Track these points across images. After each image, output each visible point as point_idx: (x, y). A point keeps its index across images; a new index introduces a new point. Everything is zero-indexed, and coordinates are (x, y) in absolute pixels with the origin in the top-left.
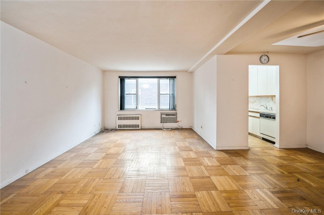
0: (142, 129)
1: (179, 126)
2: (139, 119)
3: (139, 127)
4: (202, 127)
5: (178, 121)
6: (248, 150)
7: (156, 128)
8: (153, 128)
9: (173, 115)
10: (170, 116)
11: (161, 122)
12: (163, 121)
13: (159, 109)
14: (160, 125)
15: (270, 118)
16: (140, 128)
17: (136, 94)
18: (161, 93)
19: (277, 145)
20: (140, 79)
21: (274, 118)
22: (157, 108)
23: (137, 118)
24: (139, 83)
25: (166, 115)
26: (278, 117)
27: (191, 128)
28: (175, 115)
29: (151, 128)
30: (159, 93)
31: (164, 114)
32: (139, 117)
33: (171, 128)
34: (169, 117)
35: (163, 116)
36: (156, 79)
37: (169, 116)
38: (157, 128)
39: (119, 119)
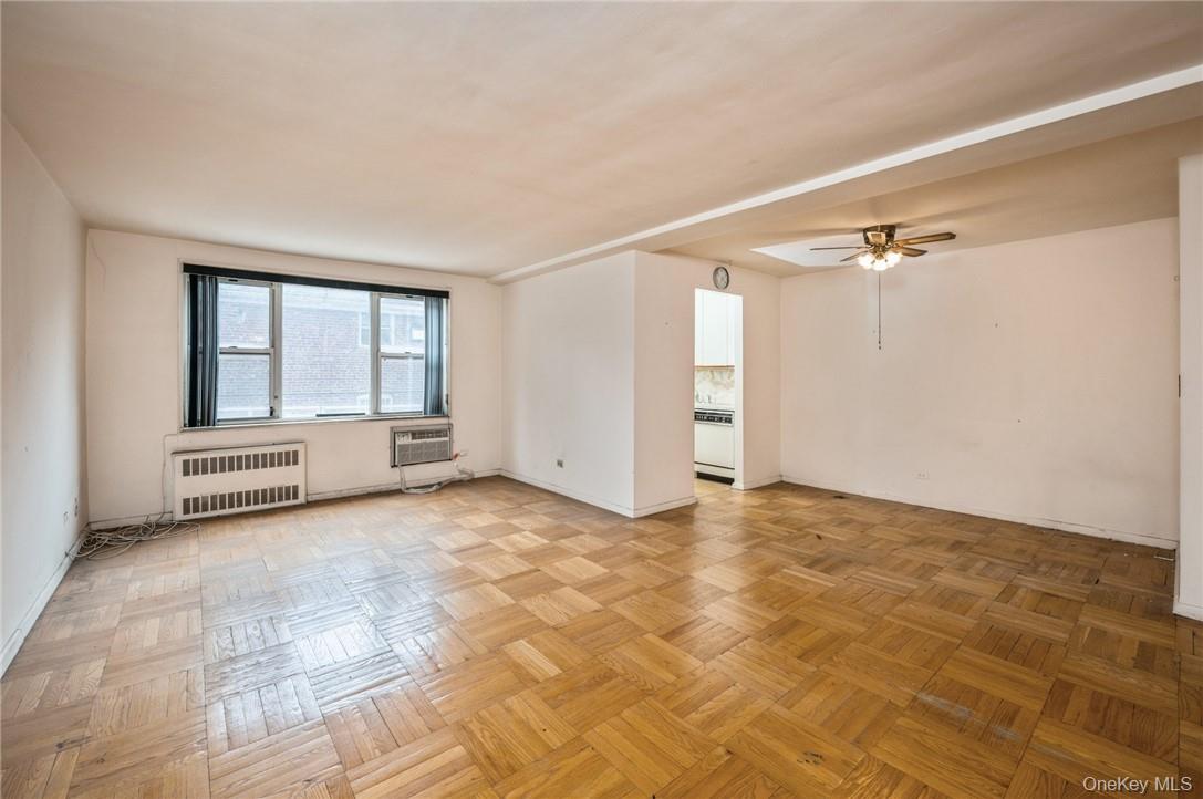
0: (310, 505)
1: (462, 472)
2: (296, 462)
3: (296, 497)
4: (560, 464)
5: (456, 456)
6: (695, 505)
7: (370, 490)
8: (359, 492)
9: (438, 433)
10: (428, 437)
11: (394, 466)
12: (400, 458)
13: (377, 412)
14: (390, 478)
15: (720, 420)
16: (301, 499)
17: (272, 351)
18: (384, 349)
19: (739, 484)
20: (287, 289)
21: (729, 420)
22: (368, 413)
23: (291, 459)
24: (284, 304)
25: (415, 435)
26: (738, 419)
27: (499, 476)
28: (445, 432)
29: (353, 493)
30: (378, 350)
31: (405, 433)
32: (296, 453)
33: (439, 484)
34: (425, 443)
35: (401, 441)
36: (365, 295)
37: (424, 438)
38: (377, 489)
39: (186, 473)
